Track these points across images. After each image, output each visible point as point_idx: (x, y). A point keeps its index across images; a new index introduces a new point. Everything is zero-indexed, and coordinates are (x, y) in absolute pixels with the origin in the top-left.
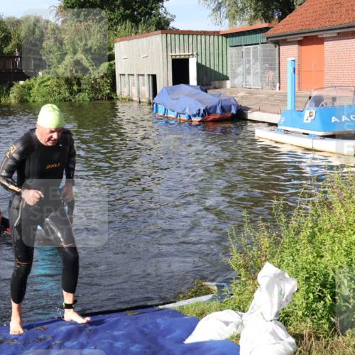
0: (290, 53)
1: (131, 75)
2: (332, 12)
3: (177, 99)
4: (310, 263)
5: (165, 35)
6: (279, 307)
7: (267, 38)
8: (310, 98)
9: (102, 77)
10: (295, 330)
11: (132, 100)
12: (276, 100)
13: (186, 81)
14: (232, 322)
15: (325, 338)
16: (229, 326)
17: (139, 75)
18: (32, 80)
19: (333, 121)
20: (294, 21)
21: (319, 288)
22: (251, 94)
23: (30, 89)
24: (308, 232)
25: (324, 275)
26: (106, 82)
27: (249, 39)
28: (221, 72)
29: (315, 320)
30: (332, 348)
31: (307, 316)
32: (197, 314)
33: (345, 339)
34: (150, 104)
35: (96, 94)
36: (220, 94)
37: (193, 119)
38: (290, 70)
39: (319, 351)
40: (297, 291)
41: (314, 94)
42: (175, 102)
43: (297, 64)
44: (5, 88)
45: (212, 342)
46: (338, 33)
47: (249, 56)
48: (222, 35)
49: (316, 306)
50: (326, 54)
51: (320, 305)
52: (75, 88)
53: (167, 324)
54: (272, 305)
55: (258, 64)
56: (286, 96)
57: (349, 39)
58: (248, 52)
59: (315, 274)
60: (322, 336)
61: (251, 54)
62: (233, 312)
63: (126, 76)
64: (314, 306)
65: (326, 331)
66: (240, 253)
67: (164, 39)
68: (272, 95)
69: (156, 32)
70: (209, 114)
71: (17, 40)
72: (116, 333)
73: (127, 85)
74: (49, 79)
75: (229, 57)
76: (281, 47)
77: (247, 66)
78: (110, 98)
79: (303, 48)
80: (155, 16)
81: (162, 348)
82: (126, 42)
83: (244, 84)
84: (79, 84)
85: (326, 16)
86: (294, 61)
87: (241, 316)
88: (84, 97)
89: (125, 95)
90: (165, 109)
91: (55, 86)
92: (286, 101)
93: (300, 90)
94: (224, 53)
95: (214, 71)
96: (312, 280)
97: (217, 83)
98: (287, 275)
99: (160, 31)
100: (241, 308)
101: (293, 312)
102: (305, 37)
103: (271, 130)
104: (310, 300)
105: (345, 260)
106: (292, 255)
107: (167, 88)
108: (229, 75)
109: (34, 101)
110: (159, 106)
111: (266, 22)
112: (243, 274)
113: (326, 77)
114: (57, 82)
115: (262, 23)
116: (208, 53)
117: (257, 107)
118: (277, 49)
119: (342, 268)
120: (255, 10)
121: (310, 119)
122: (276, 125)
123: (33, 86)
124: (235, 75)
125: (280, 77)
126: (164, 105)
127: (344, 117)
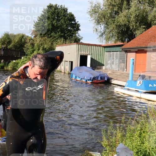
0: (131, 56)
2: (151, 40)
3: (81, 72)
4: (138, 146)
5: (78, 45)
7: (122, 49)
8: (140, 75)
11: (61, 72)
13: (86, 65)
17: (65, 61)
18: (19, 60)
19: (150, 86)
20: (134, 43)
22: (113, 72)
23: (18, 64)
24: (138, 132)
25: (145, 151)
27: (114, 49)
28: (101, 62)
34: (69, 74)
36: (100, 72)
37: (88, 81)
38: (131, 63)
41: (142, 74)
43: (134, 61)
44: (7, 63)
46: (153, 49)
47: (114, 56)
48: (103, 47)
50: (147, 57)
55: (118, 60)
56: (129, 74)
59: (141, 151)
66: (107, 140)
67: (78, 47)
68: (123, 74)
69: (74, 43)
70: (95, 80)
71: (14, 43)
74: (26, 61)
75: (105, 56)
76: (128, 53)
77: (113, 60)
79: (138, 54)
80: (74, 37)
82: (61, 47)
83: (111, 68)
85: (148, 42)
86: (133, 59)
90: (76, 76)
92: (129, 76)
93: (135, 72)
94: (103, 54)
95: (98, 62)
96: (140, 153)
97: (99, 67)
99: (76, 43)
102: (138, 50)
103: (122, 88)
107: (77, 67)
108: (104, 64)
110: (73, 75)
111: (122, 42)
113: (147, 67)
115: (120, 43)
116: (96, 54)
117: (116, 78)
118: (126, 54)
119: (153, 149)
120: (118, 37)
121: (139, 84)
122: (124, 86)
123: (19, 63)
124: (107, 64)
125: (126, 66)
126: (75, 74)
127: (154, 85)
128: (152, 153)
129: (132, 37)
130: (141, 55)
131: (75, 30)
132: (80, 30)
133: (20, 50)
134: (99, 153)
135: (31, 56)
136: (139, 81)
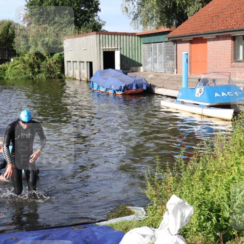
0: (184, 49)
1: (75, 62)
2: (213, 22)
3: (105, 79)
4: (201, 195)
5: (98, 35)
6: (181, 226)
7: (169, 38)
8: (200, 80)
9: (55, 63)
10: (192, 241)
11: (76, 79)
12: (174, 80)
13: (113, 67)
14: (148, 235)
16: (146, 238)
17: (80, 62)
18: (6, 64)
19: (216, 96)
20: (187, 27)
21: (208, 212)
22: (157, 76)
23: (5, 70)
24: (200, 173)
25: (211, 203)
26: (57, 66)
27: (156, 38)
28: (137, 60)
29: (205, 234)
31: (199, 231)
32: (123, 229)
34: (88, 82)
35: (50, 75)
36: (136, 76)
37: (117, 93)
38: (184, 61)
41: (203, 77)
43: (189, 57)
46: (217, 36)
47: (156, 50)
48: (138, 36)
49: (206, 225)
50: (209, 50)
51: (209, 224)
52: (36, 70)
53: (102, 236)
54: (176, 224)
55: (162, 56)
56: (181, 78)
57: (224, 40)
58: (155, 48)
59: (205, 202)
61: (158, 49)
62: (148, 228)
63: (72, 62)
64: (204, 224)
65: (213, 242)
66: (153, 187)
67: (98, 38)
68: (171, 77)
69: (92, 33)
70: (127, 89)
73: (72, 69)
74: (18, 64)
75: (142, 51)
76: (178, 45)
77: (155, 57)
78: (60, 77)
79: (193, 45)
80: (91, 22)
82: (71, 39)
83: (152, 69)
84: (39, 67)
85: (208, 24)
86: (187, 54)
87: (154, 231)
88: (42, 76)
89: (71, 75)
90: (98, 86)
91: (23, 68)
92: (182, 81)
93: (191, 73)
94: (139, 48)
95: (132, 60)
96: (203, 207)
97: (134, 68)
98: (186, 203)
99: (95, 32)
100: (154, 225)
101: (190, 229)
102: (194, 38)
103: (172, 101)
104: (202, 221)
105: (225, 192)
106: (188, 189)
107: (100, 72)
108: (142, 63)
109: (7, 79)
110: (94, 83)
111: (168, 28)
112: (155, 202)
113: (209, 65)
114: (24, 66)
115: (165, 28)
116: (128, 48)
117: (162, 85)
118: (175, 45)
119: (223, 198)
120: (160, 19)
121: (200, 94)
122: (175, 98)
123: (7, 69)
124: (147, 63)
125: (177, 65)
126: (97, 82)
127: (223, 93)
129: (182, 18)
130: (199, 46)
131: (92, 10)
132: (100, 10)
133: (7, 47)
134: (142, 208)
135: (25, 56)
136: (199, 89)
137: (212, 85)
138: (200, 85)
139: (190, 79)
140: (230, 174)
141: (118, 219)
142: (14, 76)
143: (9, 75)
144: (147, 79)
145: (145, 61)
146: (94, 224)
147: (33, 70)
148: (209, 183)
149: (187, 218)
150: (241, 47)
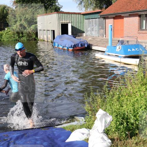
0: (110, 22)
1: (44, 30)
2: (127, 6)
3: (63, 41)
4: (117, 109)
5: (58, 14)
6: (105, 127)
7: (101, 16)
8: (119, 41)
10: (111, 137)
11: (45, 41)
12: (104, 41)
13: (67, 33)
15: (124, 140)
16: (84, 135)
17: (47, 30)
18: (3, 32)
19: (129, 51)
20: (111, 9)
21: (121, 120)
22: (94, 39)
23: (2, 35)
24: (117, 96)
25: (124, 114)
26: (34, 33)
27: (93, 16)
28: (81, 29)
29: (119, 133)
30: (126, 144)
31: (116, 131)
32: (71, 130)
33: (132, 140)
34: (52, 42)
35: (29, 38)
36: (81, 39)
38: (110, 29)
39: (121, 146)
40: (112, 121)
41: (121, 39)
42: (62, 42)
45: (77, 141)
46: (130, 15)
47: (93, 23)
48: (82, 14)
50: (125, 23)
51: (122, 127)
52: (21, 35)
53: (58, 134)
54: (102, 126)
55: (97, 27)
56: (108, 40)
57: (134, 17)
58: (93, 22)
59: (120, 114)
60: (122, 139)
62: (86, 129)
63: (42, 31)
64: (119, 127)
65: (124, 137)
66: (89, 105)
67: (58, 16)
68: (102, 40)
70: (76, 47)
72: (37, 137)
73: (42, 34)
74: (10, 31)
75: (85, 24)
76: (106, 20)
77: (92, 27)
78: (35, 40)
79: (115, 20)
80: (54, 6)
81: (56, 144)
82: (42, 17)
83: (91, 35)
84: (22, 33)
85: (124, 7)
86: (112, 25)
87: (89, 131)
88: (24, 39)
89: (42, 38)
90: (58, 45)
91: (12, 34)
92: (108, 42)
94: (83, 22)
95: (78, 29)
96: (119, 116)
97: (80, 34)
98: (108, 114)
99: (56, 12)
100: (89, 127)
101: (110, 129)
102: (116, 16)
103: (102, 54)
104: (118, 125)
105: (132, 108)
106: (110, 106)
107: (60, 37)
108: (85, 31)
109: (3, 41)
110: (56, 43)
111: (100, 9)
112: (90, 113)
113: (125, 32)
114: (13, 32)
115: (98, 10)
116: (76, 22)
117: (96, 44)
118: (105, 20)
119: (131, 111)
120: (96, 4)
121: (119, 50)
122: (104, 52)
123: (3, 34)
125: (105, 32)
126: (57, 43)
127: (133, 49)
128: (130, 116)
129: (109, 3)
130: (119, 21)
133: (3, 21)
134: (83, 118)
136: (118, 47)
137: (127, 44)
138: (119, 44)
139: (113, 40)
140: (135, 97)
141: (68, 124)
142: (7, 39)
143: (5, 38)
144: (87, 41)
145: (87, 30)
146: (54, 127)
147: (18, 35)
148: (123, 102)
149: (108, 123)
150: (144, 21)
